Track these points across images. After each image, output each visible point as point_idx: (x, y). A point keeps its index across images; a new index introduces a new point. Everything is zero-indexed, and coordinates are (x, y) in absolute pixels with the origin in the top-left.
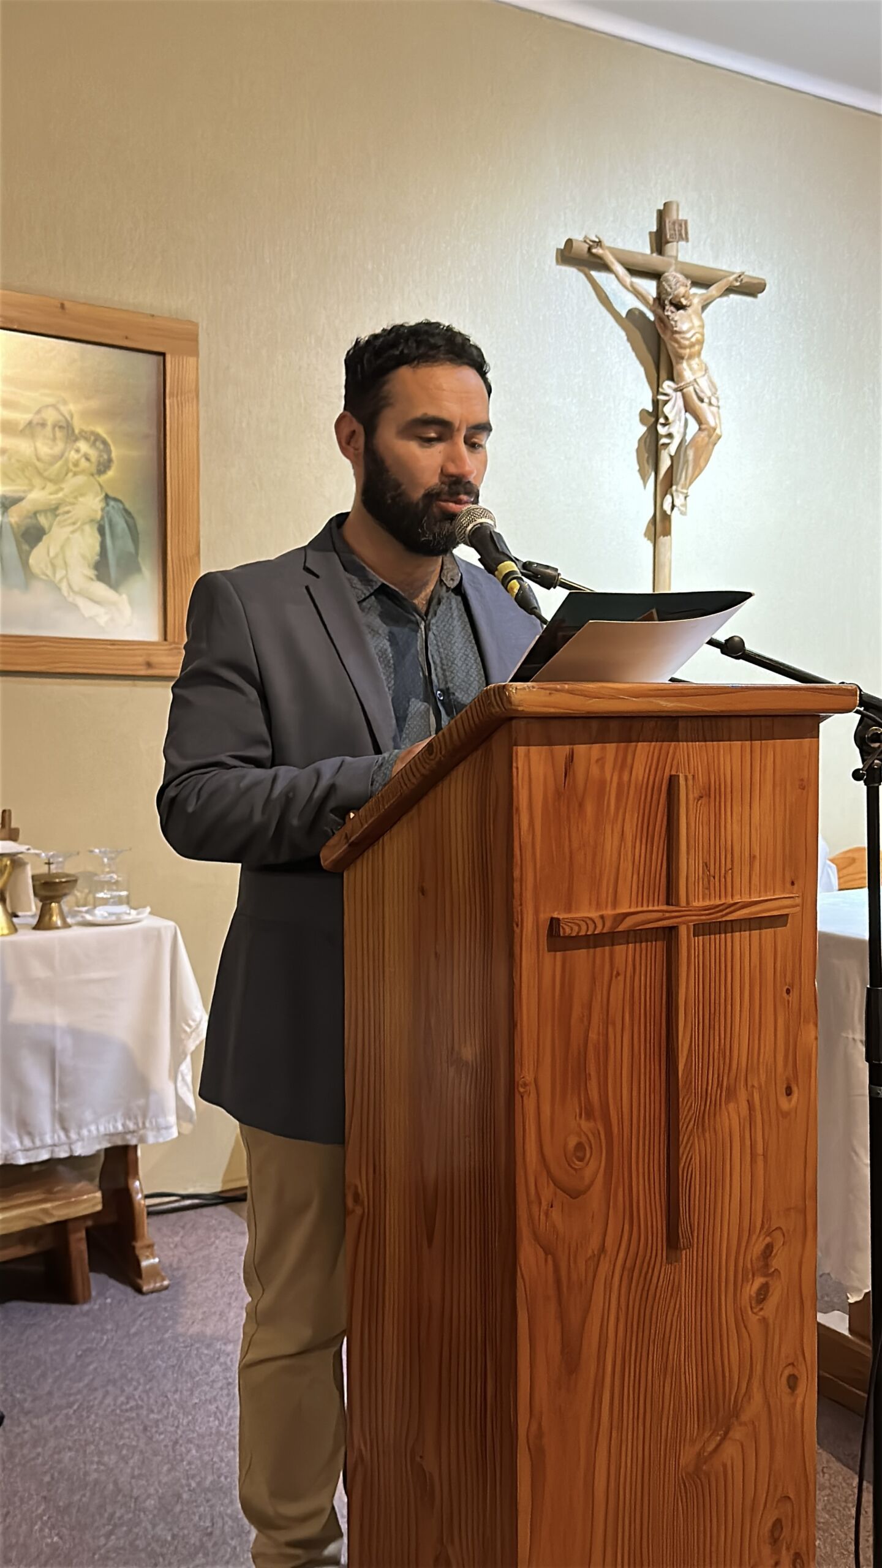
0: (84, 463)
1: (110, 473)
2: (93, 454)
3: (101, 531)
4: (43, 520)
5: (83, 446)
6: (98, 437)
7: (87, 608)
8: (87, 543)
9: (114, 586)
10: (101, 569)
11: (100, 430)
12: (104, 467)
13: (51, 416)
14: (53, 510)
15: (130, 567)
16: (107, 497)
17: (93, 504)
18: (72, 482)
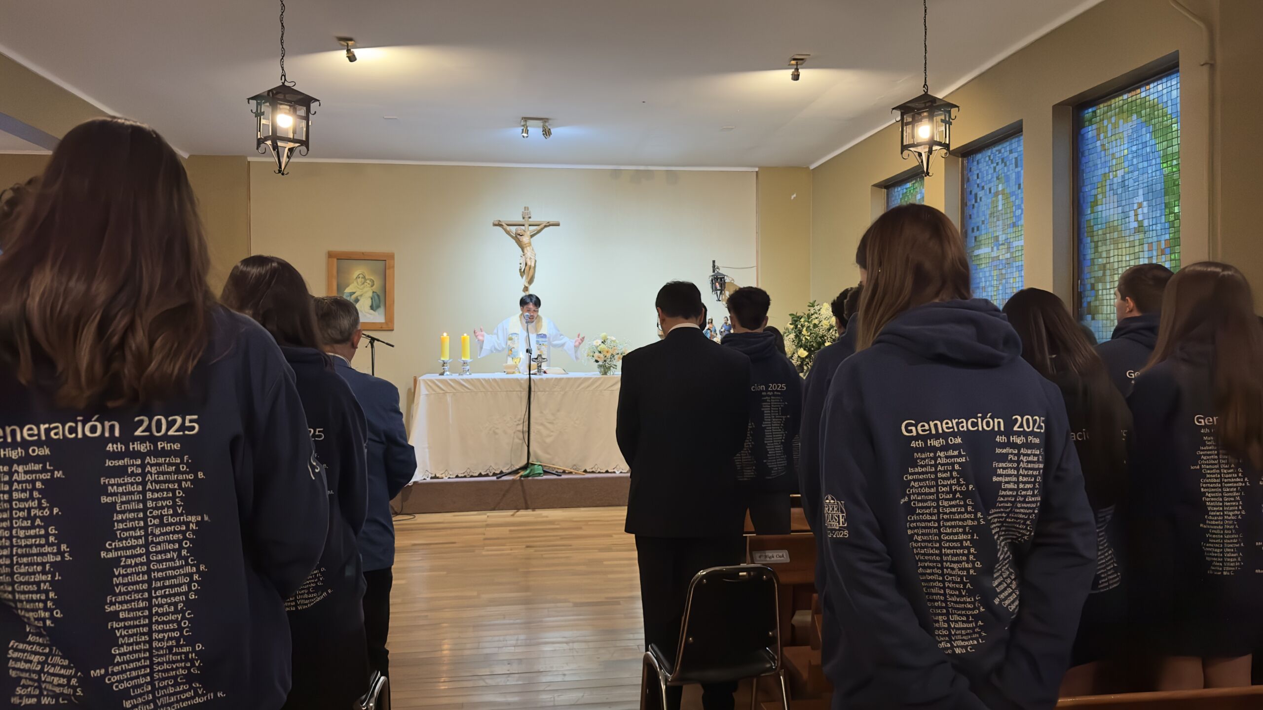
0: (368, 285)
1: (374, 287)
2: (370, 283)
3: (372, 299)
4: (359, 298)
5: (368, 281)
6: (371, 279)
7: (368, 316)
8: (369, 302)
9: (374, 311)
10: (372, 308)
11: (372, 278)
12: (372, 286)
13: (361, 276)
14: (361, 296)
15: (378, 307)
16: (373, 292)
17: (370, 294)
18: (365, 290)
